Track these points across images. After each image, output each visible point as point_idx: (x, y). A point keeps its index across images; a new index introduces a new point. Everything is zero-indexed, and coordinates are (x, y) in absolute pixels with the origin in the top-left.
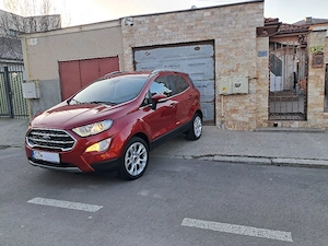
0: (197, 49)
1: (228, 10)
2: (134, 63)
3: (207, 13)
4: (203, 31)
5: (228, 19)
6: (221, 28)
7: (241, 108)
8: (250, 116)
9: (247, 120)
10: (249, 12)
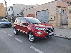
0: (46, 11)
1: (50, 3)
2: (37, 14)
3: (47, 4)
4: (46, 8)
5: (51, 5)
6: (49, 7)
7: (53, 23)
8: (55, 25)
9: (54, 26)
10: (54, 3)
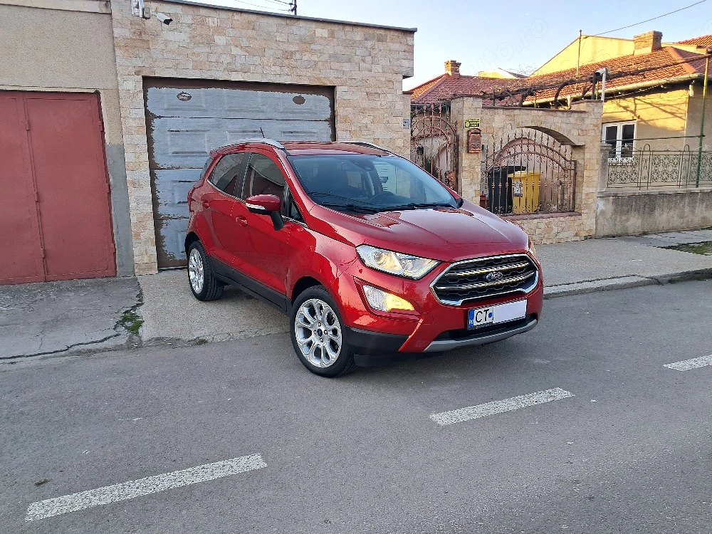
0: (299, 101)
2: (147, 114)
3: (322, 32)
6: (347, 67)
10: (392, 46)
